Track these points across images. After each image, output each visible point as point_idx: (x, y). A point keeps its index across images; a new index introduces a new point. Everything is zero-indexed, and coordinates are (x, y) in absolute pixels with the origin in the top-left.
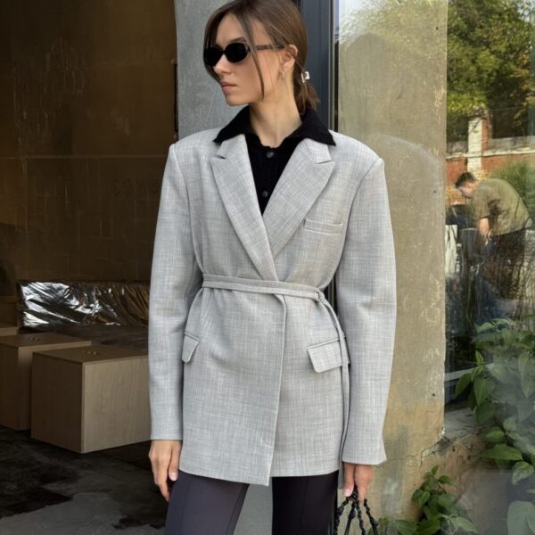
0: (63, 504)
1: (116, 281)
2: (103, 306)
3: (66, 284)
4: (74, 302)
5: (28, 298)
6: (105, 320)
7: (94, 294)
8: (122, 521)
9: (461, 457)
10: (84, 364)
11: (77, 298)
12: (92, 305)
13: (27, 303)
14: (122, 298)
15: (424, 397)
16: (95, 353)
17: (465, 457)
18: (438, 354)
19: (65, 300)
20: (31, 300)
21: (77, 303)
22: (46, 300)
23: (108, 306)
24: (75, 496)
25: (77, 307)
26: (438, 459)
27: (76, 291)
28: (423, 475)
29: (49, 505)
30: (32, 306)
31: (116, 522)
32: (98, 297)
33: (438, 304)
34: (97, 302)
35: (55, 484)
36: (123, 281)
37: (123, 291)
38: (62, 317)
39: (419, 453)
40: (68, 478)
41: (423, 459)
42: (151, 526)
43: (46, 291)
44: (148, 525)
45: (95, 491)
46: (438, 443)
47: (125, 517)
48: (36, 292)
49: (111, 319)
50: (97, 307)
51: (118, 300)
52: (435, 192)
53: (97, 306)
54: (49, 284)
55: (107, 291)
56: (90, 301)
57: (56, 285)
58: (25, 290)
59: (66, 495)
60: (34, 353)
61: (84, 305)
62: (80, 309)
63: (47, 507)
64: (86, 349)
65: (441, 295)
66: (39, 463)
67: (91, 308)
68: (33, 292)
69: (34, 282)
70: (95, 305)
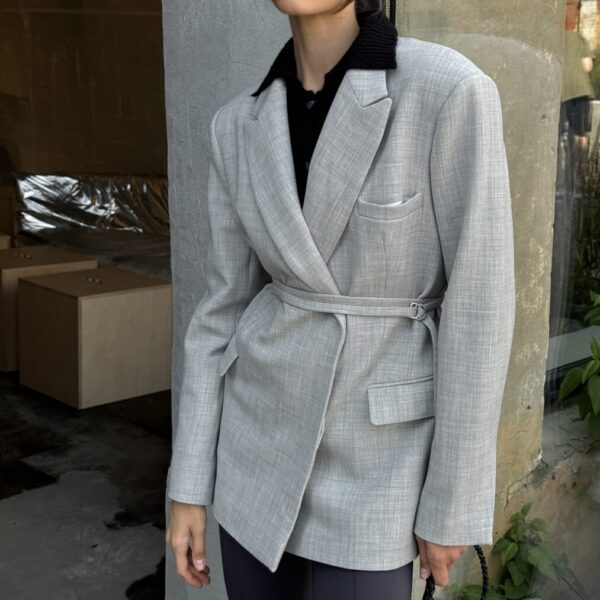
0: (46, 489)
1: (136, 175)
2: (121, 207)
3: (74, 178)
4: (85, 201)
5: (26, 195)
6: (122, 224)
7: (108, 191)
8: (118, 517)
9: (564, 485)
10: (80, 299)
11: (88, 196)
12: (107, 205)
13: (26, 202)
14: (144, 196)
15: (514, 412)
16: (97, 281)
17: (569, 485)
18: (538, 350)
19: (73, 198)
20: (31, 198)
21: (89, 202)
22: (50, 199)
23: (126, 206)
24: (61, 477)
25: (88, 207)
26: (531, 494)
27: (86, 188)
28: (509, 517)
29: (29, 489)
30: (32, 206)
31: (110, 518)
32: (114, 195)
33: (541, 282)
34: (113, 201)
35: (39, 457)
36: (145, 176)
37: (145, 188)
38: (69, 219)
39: (505, 490)
40: (58, 447)
41: (509, 497)
42: (155, 525)
43: (49, 187)
44: (150, 524)
45: (89, 469)
46: (532, 472)
47: (123, 510)
48: (37, 188)
49: (130, 223)
50: (113, 207)
51: (139, 198)
52: (544, 117)
53: (114, 205)
54: (53, 178)
55: (126, 187)
56: (105, 200)
57: (62, 180)
58: (23, 185)
59: (50, 474)
60: (20, 280)
61: (97, 204)
62: (91, 210)
63: (25, 493)
64: (89, 272)
65: (545, 269)
66: (24, 423)
67: (106, 209)
68: (33, 187)
69: (34, 175)
70: (111, 204)
